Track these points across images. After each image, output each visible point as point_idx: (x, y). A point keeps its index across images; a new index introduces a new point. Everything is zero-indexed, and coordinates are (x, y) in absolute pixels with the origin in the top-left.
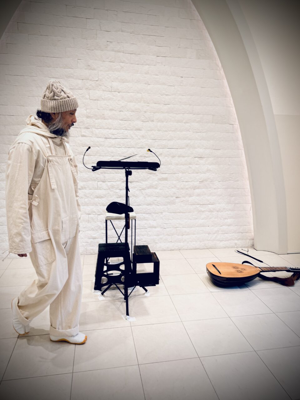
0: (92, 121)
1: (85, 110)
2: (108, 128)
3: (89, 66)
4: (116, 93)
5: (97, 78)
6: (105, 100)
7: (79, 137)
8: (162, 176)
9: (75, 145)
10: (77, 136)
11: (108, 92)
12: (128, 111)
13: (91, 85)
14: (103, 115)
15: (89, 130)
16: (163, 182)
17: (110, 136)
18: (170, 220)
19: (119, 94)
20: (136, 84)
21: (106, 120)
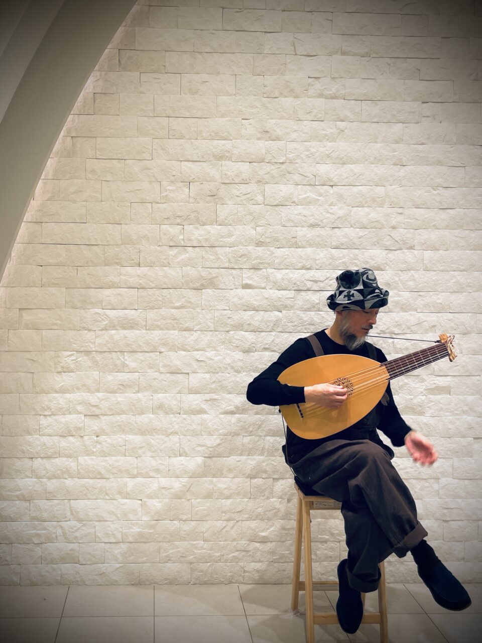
0: (268, 252)
1: (252, 228)
2: (303, 268)
3: (267, 132)
4: (325, 187)
5: (285, 158)
6: (298, 205)
7: (236, 288)
8: (435, 382)
9: (228, 308)
10: (233, 287)
11: (308, 187)
12: (351, 226)
13: (268, 173)
14: (293, 238)
15: (260, 272)
16: (438, 397)
17: (309, 284)
18: (459, 500)
19: (331, 191)
20: (372, 165)
21: (301, 249)
